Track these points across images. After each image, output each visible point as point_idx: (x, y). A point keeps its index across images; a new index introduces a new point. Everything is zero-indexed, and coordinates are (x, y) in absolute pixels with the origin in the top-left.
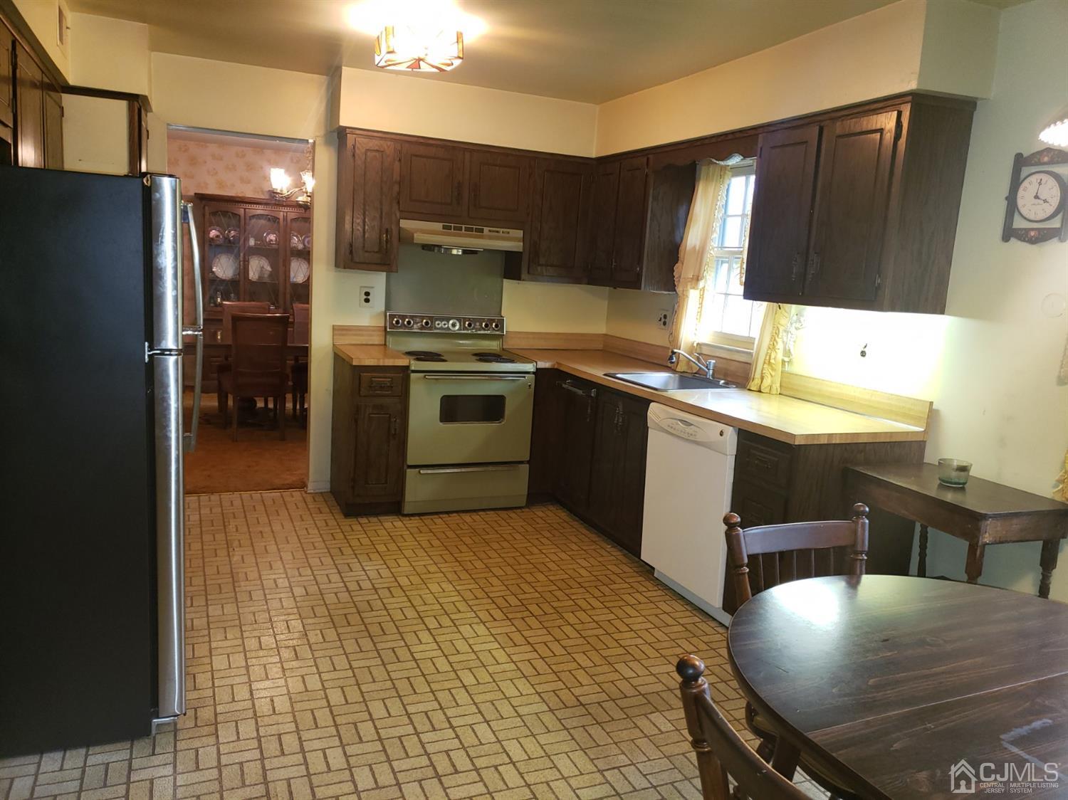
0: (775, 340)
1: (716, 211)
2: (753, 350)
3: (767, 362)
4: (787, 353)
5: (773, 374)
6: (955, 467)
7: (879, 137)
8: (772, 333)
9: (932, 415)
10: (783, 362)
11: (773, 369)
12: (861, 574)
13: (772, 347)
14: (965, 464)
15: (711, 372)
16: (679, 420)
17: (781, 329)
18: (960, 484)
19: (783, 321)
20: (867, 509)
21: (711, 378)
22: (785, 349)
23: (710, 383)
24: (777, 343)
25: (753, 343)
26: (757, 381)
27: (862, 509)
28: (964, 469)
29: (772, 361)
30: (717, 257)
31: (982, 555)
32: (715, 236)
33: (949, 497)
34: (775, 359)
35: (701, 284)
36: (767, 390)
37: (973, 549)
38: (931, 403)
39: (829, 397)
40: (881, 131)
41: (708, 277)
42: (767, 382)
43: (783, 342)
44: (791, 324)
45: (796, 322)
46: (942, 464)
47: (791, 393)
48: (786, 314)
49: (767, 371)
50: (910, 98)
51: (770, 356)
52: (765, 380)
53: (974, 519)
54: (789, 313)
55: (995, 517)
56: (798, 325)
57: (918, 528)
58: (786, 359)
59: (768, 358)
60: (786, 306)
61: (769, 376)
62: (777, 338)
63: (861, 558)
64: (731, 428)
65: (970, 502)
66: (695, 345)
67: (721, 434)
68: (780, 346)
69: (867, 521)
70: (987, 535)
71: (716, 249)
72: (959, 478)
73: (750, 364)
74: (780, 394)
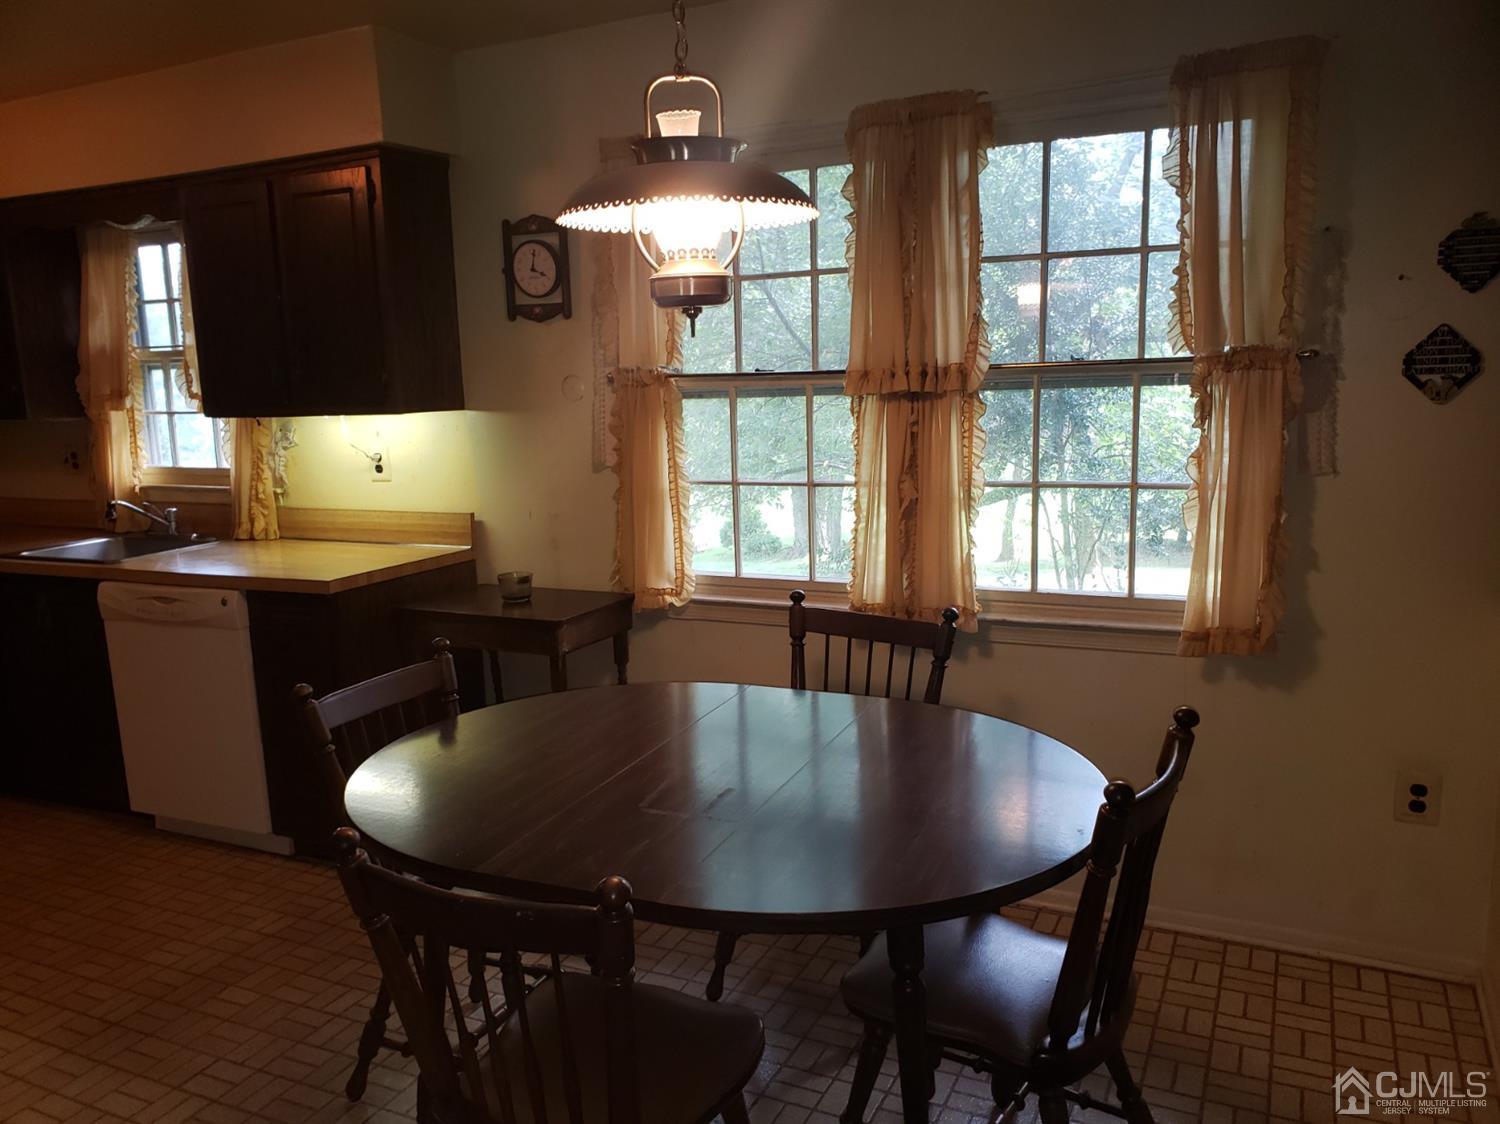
0: (259, 467)
1: (127, 296)
2: (229, 485)
3: (254, 498)
4: (279, 481)
5: (266, 512)
6: (516, 580)
7: (348, 198)
8: (252, 459)
9: (475, 529)
10: (275, 494)
11: (265, 507)
12: (457, 715)
13: (257, 476)
14: (525, 575)
15: (173, 525)
16: (155, 598)
17: (264, 451)
18: (523, 598)
19: (265, 441)
20: (448, 642)
21: (176, 534)
22: (274, 477)
23: (179, 541)
24: (263, 471)
25: (229, 476)
26: (246, 526)
27: (442, 643)
28: (526, 580)
29: (261, 496)
30: (142, 361)
31: (564, 665)
32: (132, 332)
33: (517, 614)
34: (264, 492)
35: (128, 403)
36: (262, 536)
37: (554, 662)
38: (472, 515)
39: (348, 530)
40: (349, 190)
41: (135, 391)
42: (260, 525)
43: (270, 468)
44: (276, 443)
45: (282, 440)
46: (502, 579)
47: (297, 535)
48: (267, 432)
49: (257, 509)
50: (376, 152)
51: (256, 490)
52: (256, 524)
53: (550, 629)
54: (269, 428)
55: (568, 622)
56: (286, 444)
57: (486, 656)
58: (279, 491)
59: (254, 492)
60: (265, 420)
61: (262, 518)
62: (261, 466)
63: (452, 699)
64: (236, 592)
65: (539, 612)
66: (137, 490)
67: (224, 603)
68: (267, 474)
69: (451, 656)
70: (565, 644)
71: (138, 351)
72: (520, 591)
73: (230, 505)
74: (281, 538)
